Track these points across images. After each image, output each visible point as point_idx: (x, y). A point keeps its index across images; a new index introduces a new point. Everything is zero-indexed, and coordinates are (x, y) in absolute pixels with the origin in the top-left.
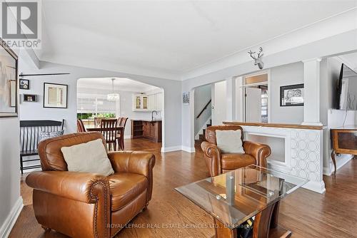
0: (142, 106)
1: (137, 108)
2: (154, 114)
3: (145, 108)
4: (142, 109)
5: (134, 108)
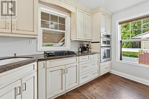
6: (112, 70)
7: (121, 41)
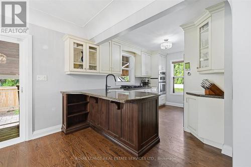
0: (86, 64)
1: (76, 66)
2: (110, 79)
3: (92, 67)
4: (86, 70)
5: (69, 67)
6: (167, 102)
7: (174, 78)
